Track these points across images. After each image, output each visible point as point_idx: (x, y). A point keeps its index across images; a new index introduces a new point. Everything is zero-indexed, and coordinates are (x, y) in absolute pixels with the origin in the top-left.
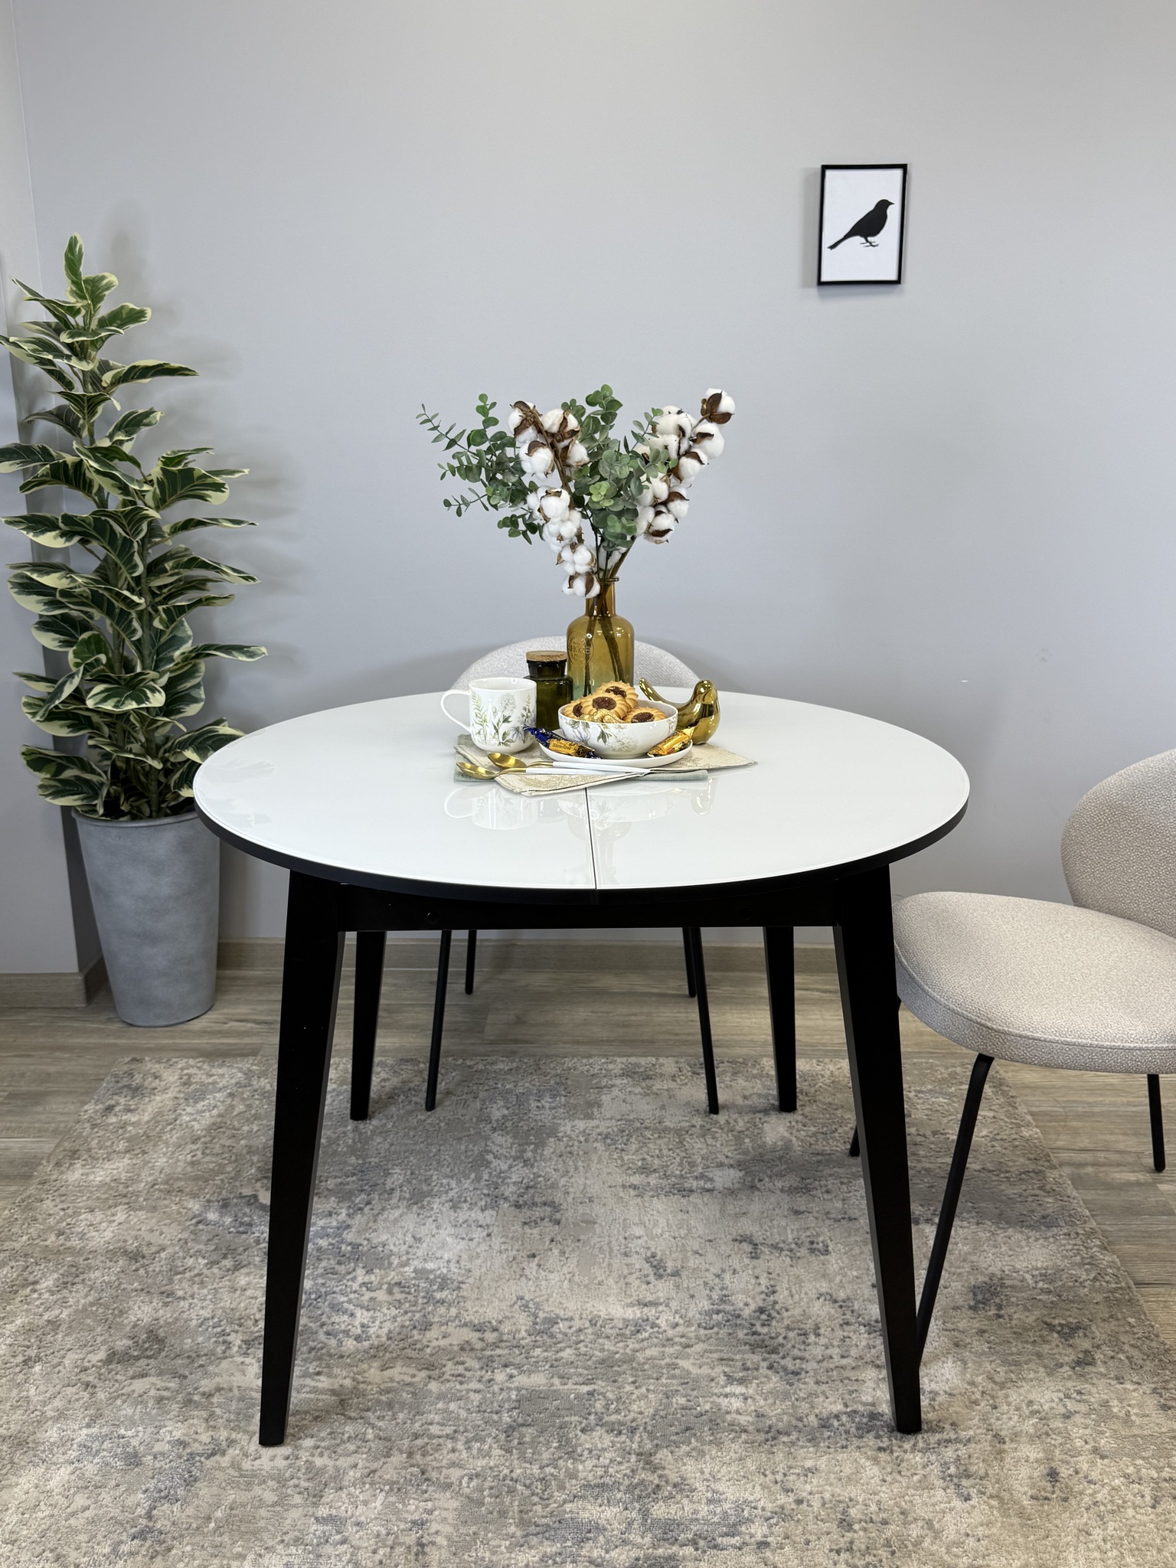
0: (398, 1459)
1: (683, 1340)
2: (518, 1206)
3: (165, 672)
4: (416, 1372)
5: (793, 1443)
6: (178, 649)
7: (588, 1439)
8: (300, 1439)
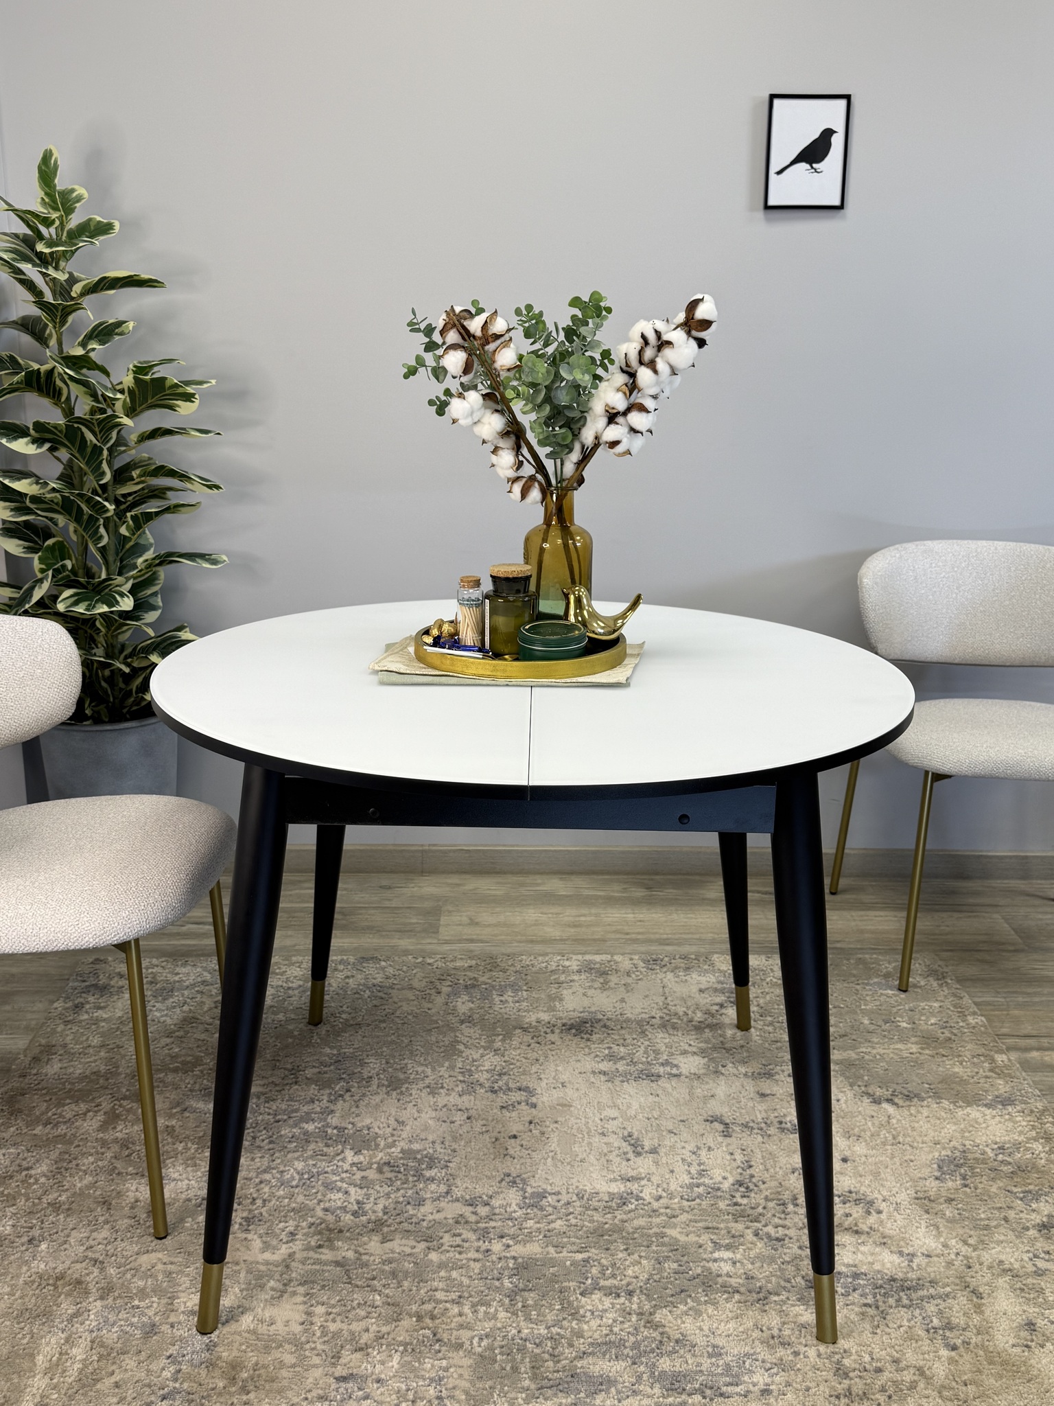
0: (407, 1323)
1: (668, 1211)
2: (494, 1092)
3: (130, 578)
4: (415, 1244)
5: (784, 1302)
6: (141, 556)
7: (589, 1301)
8: (312, 1306)
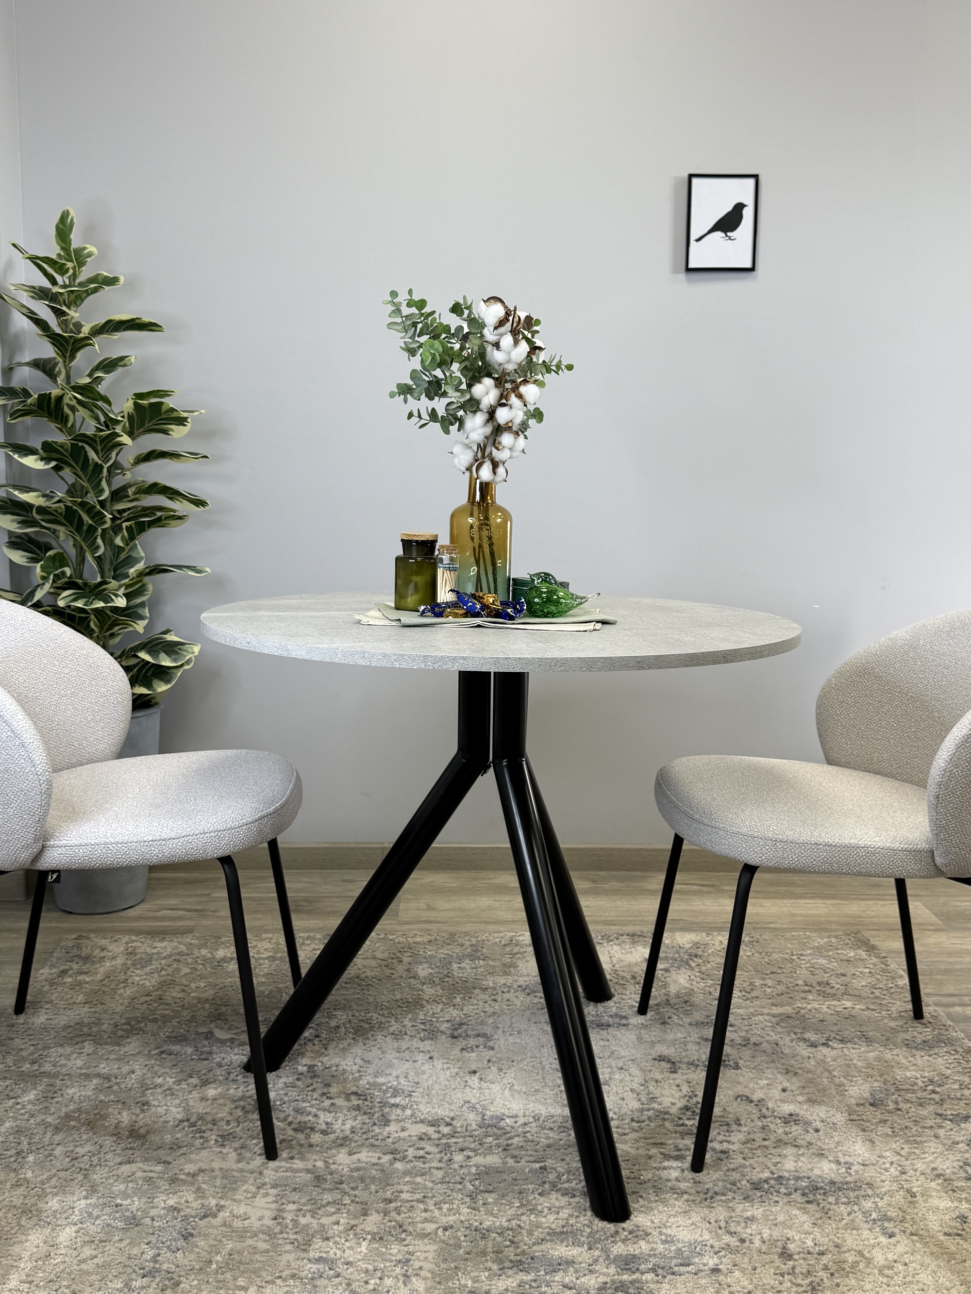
0: (375, 1217)
1: (619, 1129)
3: (124, 585)
5: (730, 1201)
6: (132, 567)
7: (547, 1200)
8: (283, 1204)
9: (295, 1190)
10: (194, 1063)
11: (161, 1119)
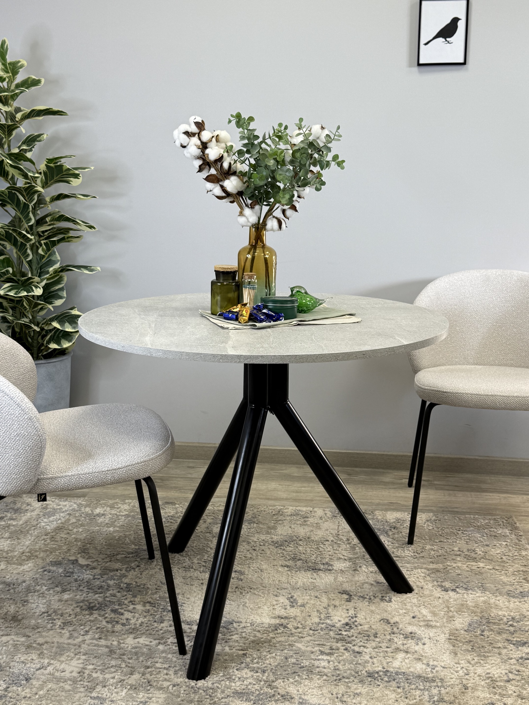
0: (136, 676)
1: (300, 635)
3: (44, 279)
4: (152, 640)
5: (350, 682)
6: (52, 267)
7: (240, 673)
8: (87, 665)
9: (96, 657)
10: (62, 577)
11: (33, 611)
